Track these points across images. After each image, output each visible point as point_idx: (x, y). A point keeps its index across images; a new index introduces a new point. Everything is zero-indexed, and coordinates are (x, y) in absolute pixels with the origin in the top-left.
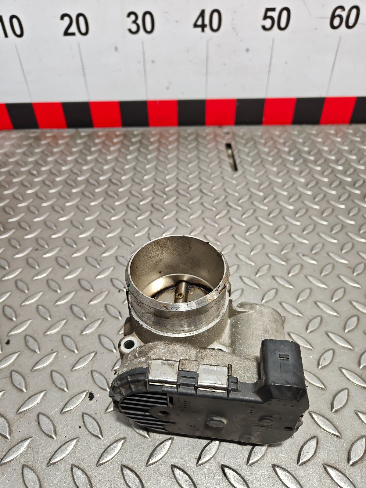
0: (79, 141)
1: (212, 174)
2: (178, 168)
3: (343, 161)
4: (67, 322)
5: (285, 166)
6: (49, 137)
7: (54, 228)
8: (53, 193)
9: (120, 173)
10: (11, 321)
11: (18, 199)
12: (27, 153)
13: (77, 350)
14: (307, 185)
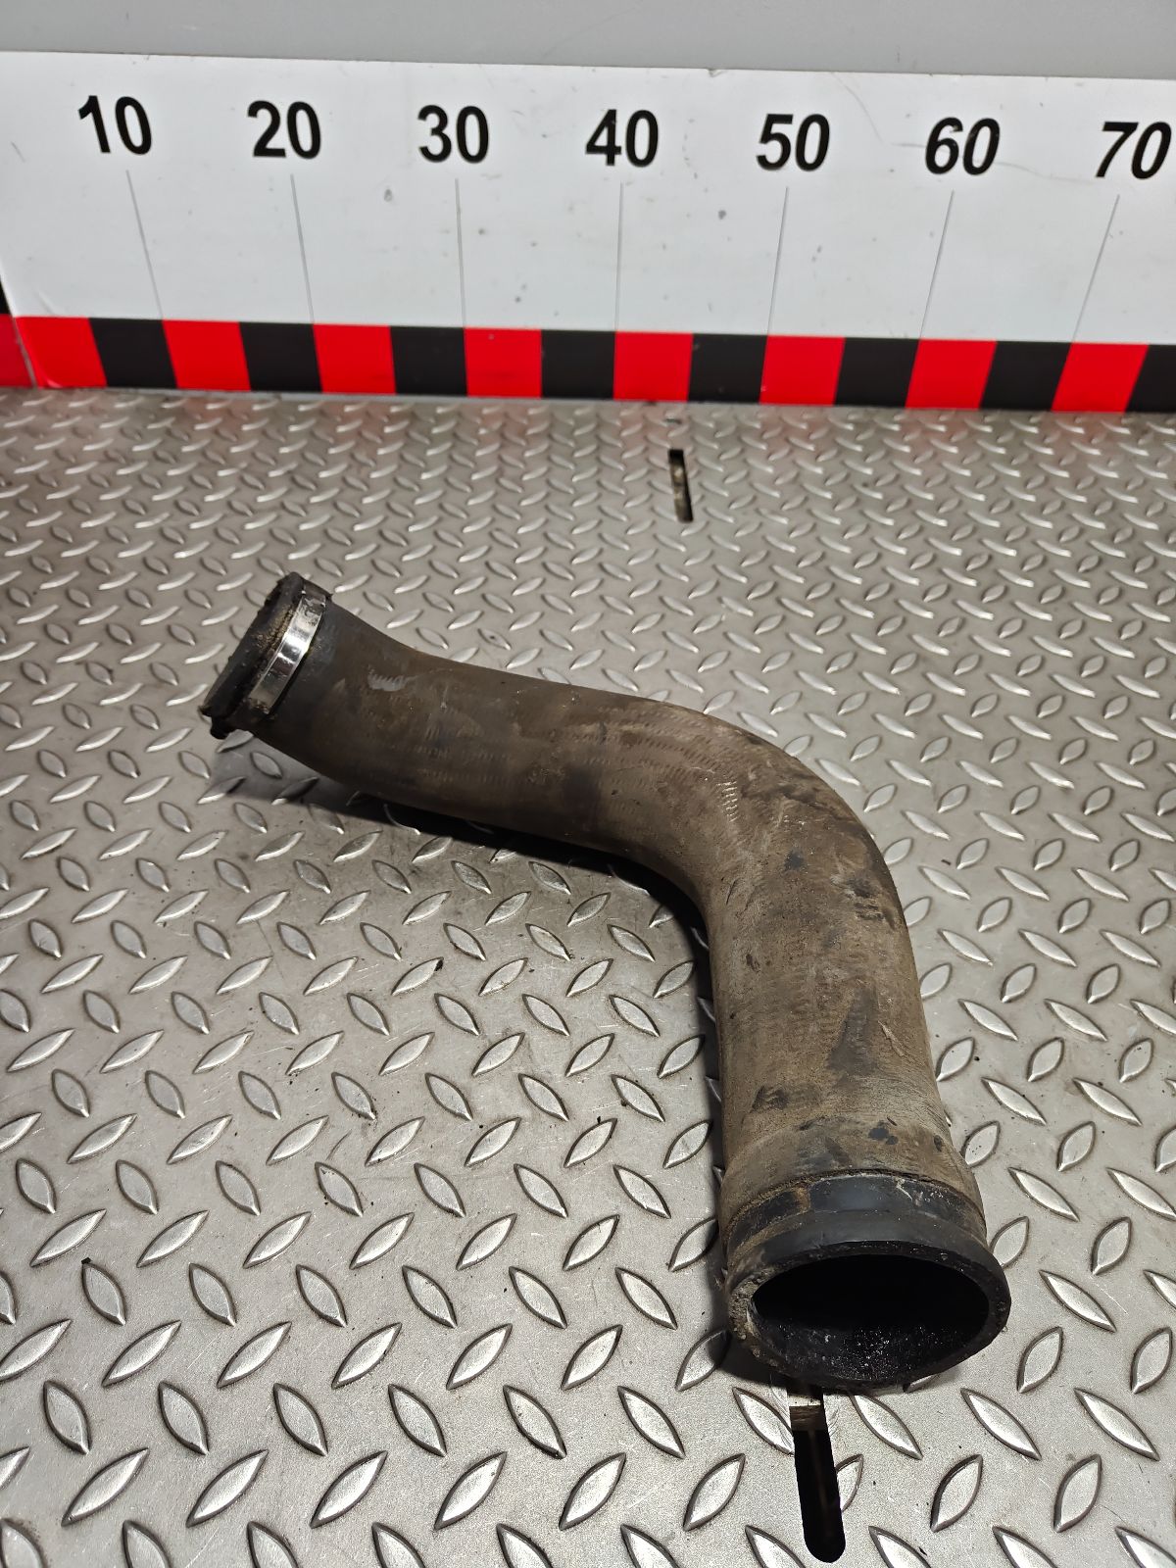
0: (293, 429)
1: (632, 525)
6: (215, 413)
8: (244, 559)
12: (161, 454)
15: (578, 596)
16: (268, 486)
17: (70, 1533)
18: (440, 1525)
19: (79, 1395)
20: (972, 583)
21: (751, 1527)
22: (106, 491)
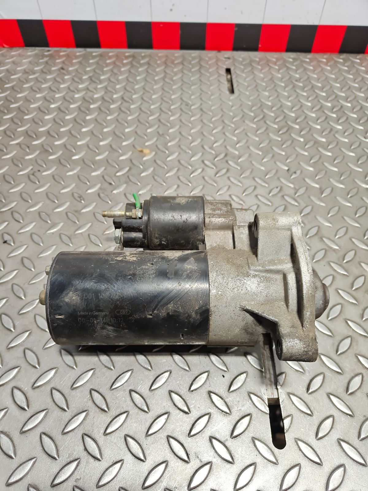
0: (91, 61)
1: (212, 95)
2: (182, 89)
3: (328, 88)
4: (96, 205)
5: (276, 91)
6: (63, 56)
7: (79, 137)
8: (74, 107)
9: (131, 92)
10: (54, 203)
11: (45, 112)
12: (44, 70)
13: (106, 222)
14: (292, 108)
15: (193, 120)
16: (82, 81)
17: (23, 436)
18: (147, 435)
19: (25, 392)
20: (335, 116)
21: (254, 438)
22: (25, 84)
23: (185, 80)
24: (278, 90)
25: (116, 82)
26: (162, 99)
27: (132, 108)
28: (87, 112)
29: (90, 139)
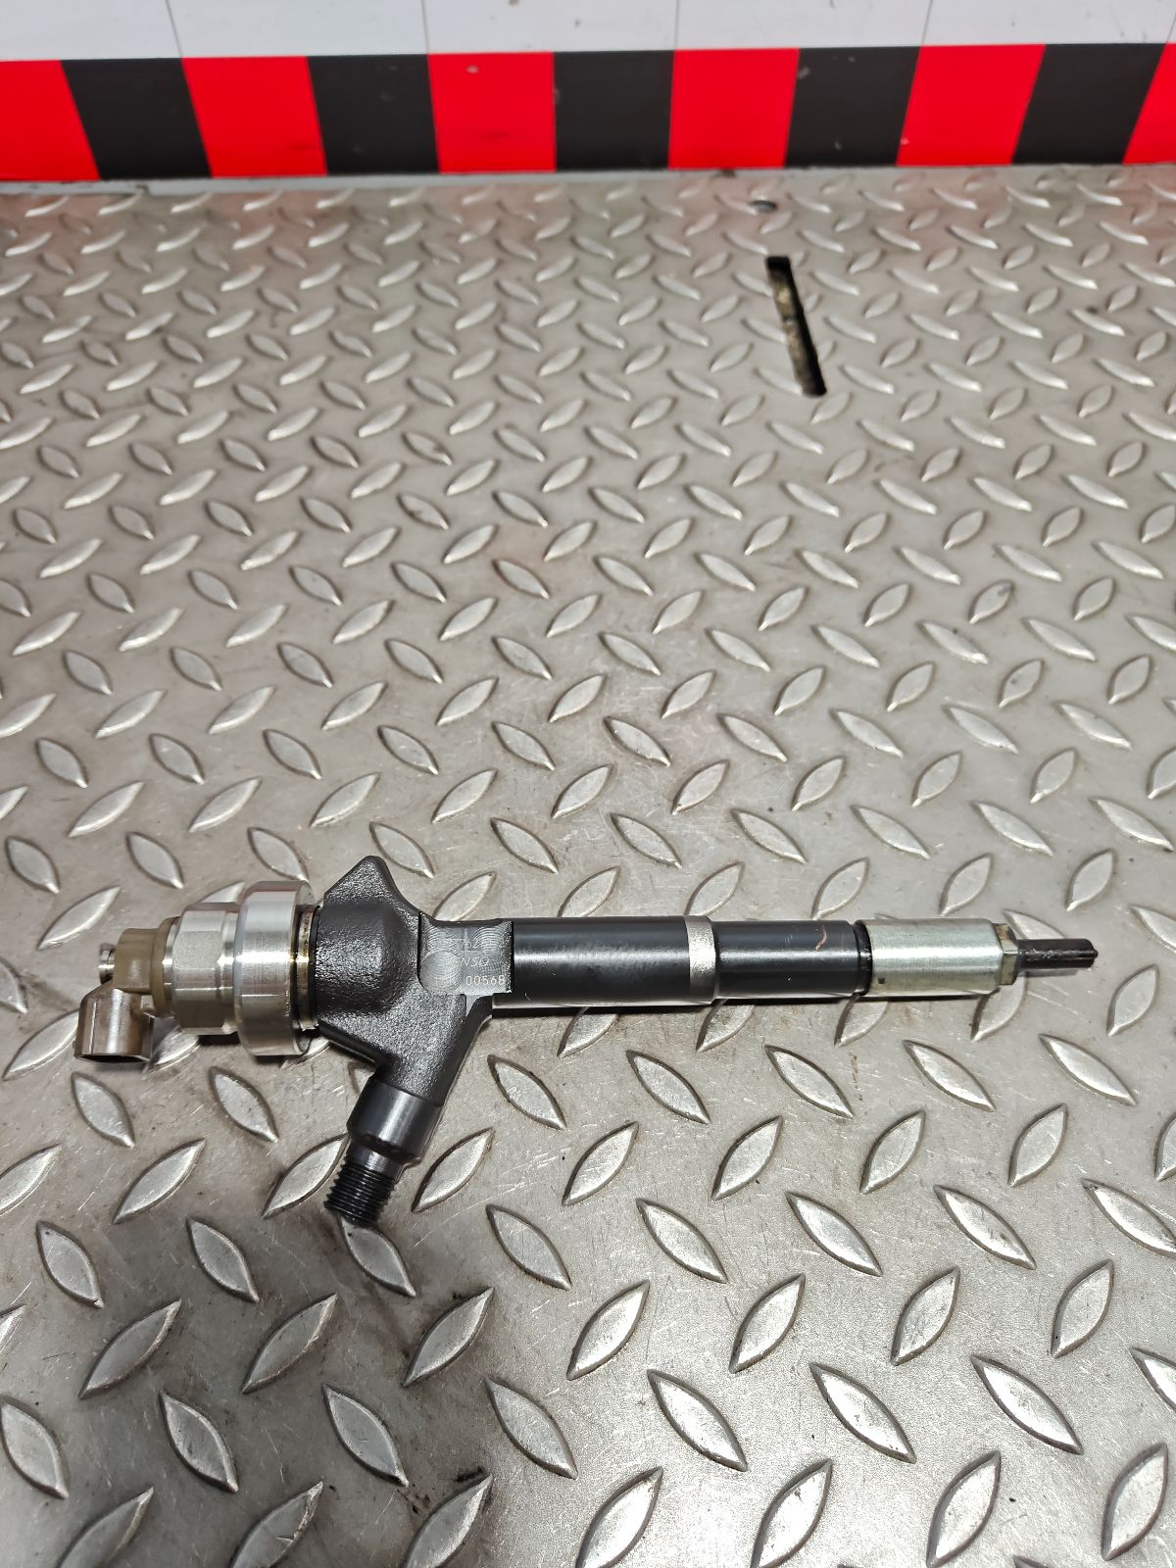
0: (164, 247)
2: (583, 377)
5: (1012, 367)
6: (38, 225)
7: (106, 689)
8: (88, 508)
9: (354, 408)
16: (124, 358)
23: (590, 327)
24: (1020, 365)
25: (283, 355)
26: (496, 435)
27: (359, 499)
28: (148, 534)
29: (163, 697)
